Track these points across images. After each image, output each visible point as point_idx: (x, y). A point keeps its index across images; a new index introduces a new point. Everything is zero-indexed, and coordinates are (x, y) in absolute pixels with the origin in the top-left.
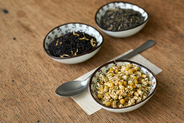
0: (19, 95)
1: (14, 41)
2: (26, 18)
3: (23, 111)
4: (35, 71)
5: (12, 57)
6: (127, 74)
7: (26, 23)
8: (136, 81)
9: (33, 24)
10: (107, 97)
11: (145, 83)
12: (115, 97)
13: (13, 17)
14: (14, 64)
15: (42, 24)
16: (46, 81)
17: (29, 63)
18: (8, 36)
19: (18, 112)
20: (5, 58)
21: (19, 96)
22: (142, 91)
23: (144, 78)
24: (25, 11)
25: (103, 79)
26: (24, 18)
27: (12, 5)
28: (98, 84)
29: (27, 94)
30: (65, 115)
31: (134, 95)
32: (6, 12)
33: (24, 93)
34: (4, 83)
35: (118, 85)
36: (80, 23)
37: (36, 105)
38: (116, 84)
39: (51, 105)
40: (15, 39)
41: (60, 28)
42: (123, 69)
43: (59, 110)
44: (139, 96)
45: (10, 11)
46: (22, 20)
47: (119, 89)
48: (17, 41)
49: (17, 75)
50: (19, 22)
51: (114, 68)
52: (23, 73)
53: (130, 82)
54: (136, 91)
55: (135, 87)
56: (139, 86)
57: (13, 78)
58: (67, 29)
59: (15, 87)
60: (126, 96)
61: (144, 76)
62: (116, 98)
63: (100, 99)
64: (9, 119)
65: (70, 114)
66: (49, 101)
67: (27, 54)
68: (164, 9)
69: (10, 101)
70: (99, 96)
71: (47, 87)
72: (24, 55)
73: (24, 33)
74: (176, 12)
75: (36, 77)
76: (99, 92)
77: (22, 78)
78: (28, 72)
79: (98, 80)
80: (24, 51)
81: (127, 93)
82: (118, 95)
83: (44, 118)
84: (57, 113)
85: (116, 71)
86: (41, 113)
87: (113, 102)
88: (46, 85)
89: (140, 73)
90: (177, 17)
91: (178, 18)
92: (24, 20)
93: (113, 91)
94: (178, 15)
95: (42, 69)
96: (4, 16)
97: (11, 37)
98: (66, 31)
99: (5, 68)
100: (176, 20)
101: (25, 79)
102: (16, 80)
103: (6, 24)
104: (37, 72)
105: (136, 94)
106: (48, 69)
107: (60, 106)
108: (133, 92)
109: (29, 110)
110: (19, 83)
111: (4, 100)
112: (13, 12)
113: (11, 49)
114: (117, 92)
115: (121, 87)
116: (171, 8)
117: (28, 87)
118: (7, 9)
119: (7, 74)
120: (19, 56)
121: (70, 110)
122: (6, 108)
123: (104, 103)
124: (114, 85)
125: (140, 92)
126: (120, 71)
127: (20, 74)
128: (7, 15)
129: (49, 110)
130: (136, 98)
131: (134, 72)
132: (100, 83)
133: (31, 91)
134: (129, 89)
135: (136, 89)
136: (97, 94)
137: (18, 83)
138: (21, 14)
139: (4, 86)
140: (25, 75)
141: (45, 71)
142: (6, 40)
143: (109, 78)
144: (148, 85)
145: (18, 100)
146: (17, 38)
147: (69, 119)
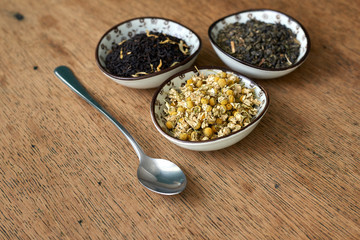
0: (44, 172)
1: (35, 72)
2: (58, 28)
3: (51, 203)
4: (74, 129)
5: (31, 103)
6: (217, 87)
7: (58, 38)
8: (231, 98)
9: (70, 40)
10: (182, 126)
11: (248, 103)
12: (195, 125)
13: (32, 28)
14: (34, 114)
15: (87, 41)
16: (94, 146)
17: (63, 113)
18: (24, 62)
19: (42, 205)
20: (17, 104)
21: (45, 175)
22: (242, 114)
23: (246, 94)
24: (55, 16)
25: (176, 97)
26: (52, 29)
27: (31, 4)
28: (167, 105)
29: (58, 171)
30: (130, 210)
31: (227, 121)
32: (19, 17)
33: (54, 170)
34: (16, 151)
35: (200, 104)
36: (152, 18)
37: (77, 191)
38: (196, 103)
39: (104, 191)
40: (36, 68)
41: (120, 28)
42: (210, 79)
43: (118, 200)
44: (238, 122)
45: (27, 16)
46: (50, 33)
47: (202, 111)
48: (41, 72)
49: (39, 136)
50: (44, 36)
51: (194, 79)
52: (52, 131)
53: (221, 99)
54: (232, 115)
55: (229, 108)
56: (236, 106)
57: (32, 141)
58: (130, 30)
59: (37, 158)
60: (215, 123)
61: (247, 91)
62: (198, 127)
63: (171, 130)
64: (25, 217)
65: (140, 208)
66: (100, 183)
67: (58, 96)
68: (315, 13)
69: (27, 184)
70: (169, 124)
71: (96, 158)
72: (54, 98)
73: (54, 56)
74: (337, 18)
75: (76, 140)
76: (168, 119)
77: (50, 142)
78: (61, 129)
79: (168, 99)
80: (54, 90)
81: (216, 117)
82: (201, 122)
83: (91, 216)
84: (115, 207)
85: (199, 83)
86: (85, 205)
87: (192, 134)
88: (94, 154)
89: (239, 87)
90: (339, 26)
91: (340, 30)
92: (54, 34)
93: (192, 114)
94: (340, 22)
95: (86, 125)
96: (16, 25)
97: (30, 64)
98: (130, 34)
99: (18, 122)
100: (336, 32)
101: (55, 143)
102: (38, 146)
103: (19, 41)
104: (78, 130)
105: (231, 119)
106: (98, 123)
107: (121, 194)
108: (226, 116)
109: (63, 201)
110: (44, 151)
111: (17, 182)
112: (32, 18)
113: (29, 87)
114: (200, 117)
115: (205, 107)
116: (328, 11)
117: (60, 158)
118: (22, 13)
119: (22, 133)
120: (44, 99)
121: (139, 200)
122: (19, 197)
123: (176, 134)
124: (194, 105)
125: (238, 116)
126: (205, 83)
127: (47, 134)
128: (22, 23)
129: (99, 200)
130: (231, 126)
131: (229, 84)
132: (170, 103)
133: (67, 165)
134: (219, 111)
135: (231, 112)
136: (165, 121)
137: (41, 150)
138: (48, 22)
139: (16, 157)
140: (55, 136)
141: (93, 128)
142: (21, 70)
143: (185, 94)
144: (254, 106)
145: (43, 182)
146: (40, 66)
147: (137, 218)
